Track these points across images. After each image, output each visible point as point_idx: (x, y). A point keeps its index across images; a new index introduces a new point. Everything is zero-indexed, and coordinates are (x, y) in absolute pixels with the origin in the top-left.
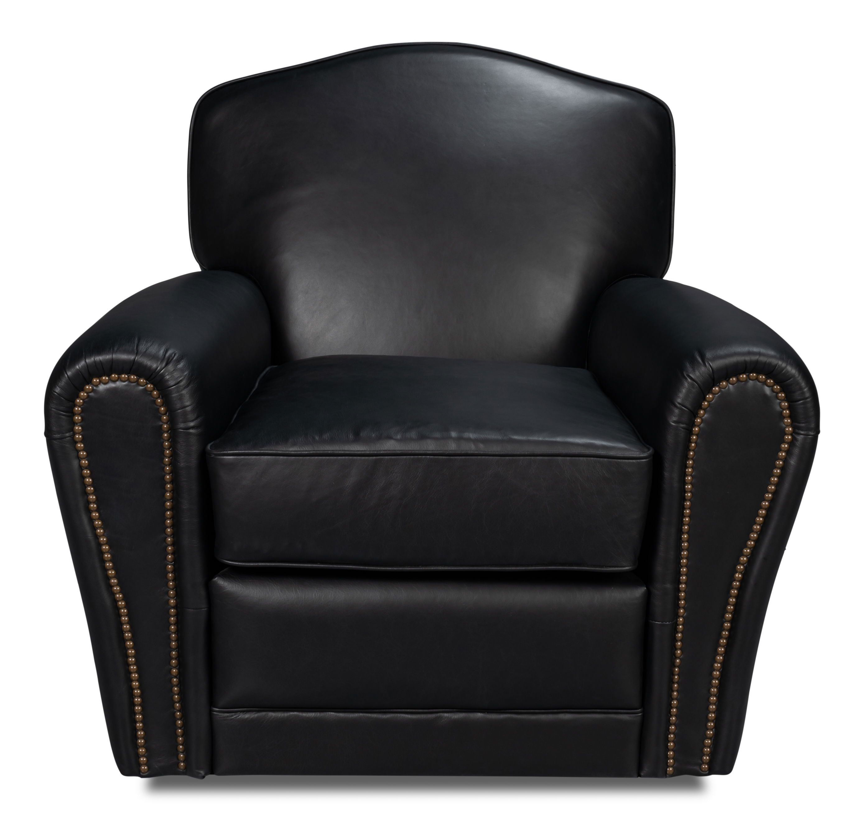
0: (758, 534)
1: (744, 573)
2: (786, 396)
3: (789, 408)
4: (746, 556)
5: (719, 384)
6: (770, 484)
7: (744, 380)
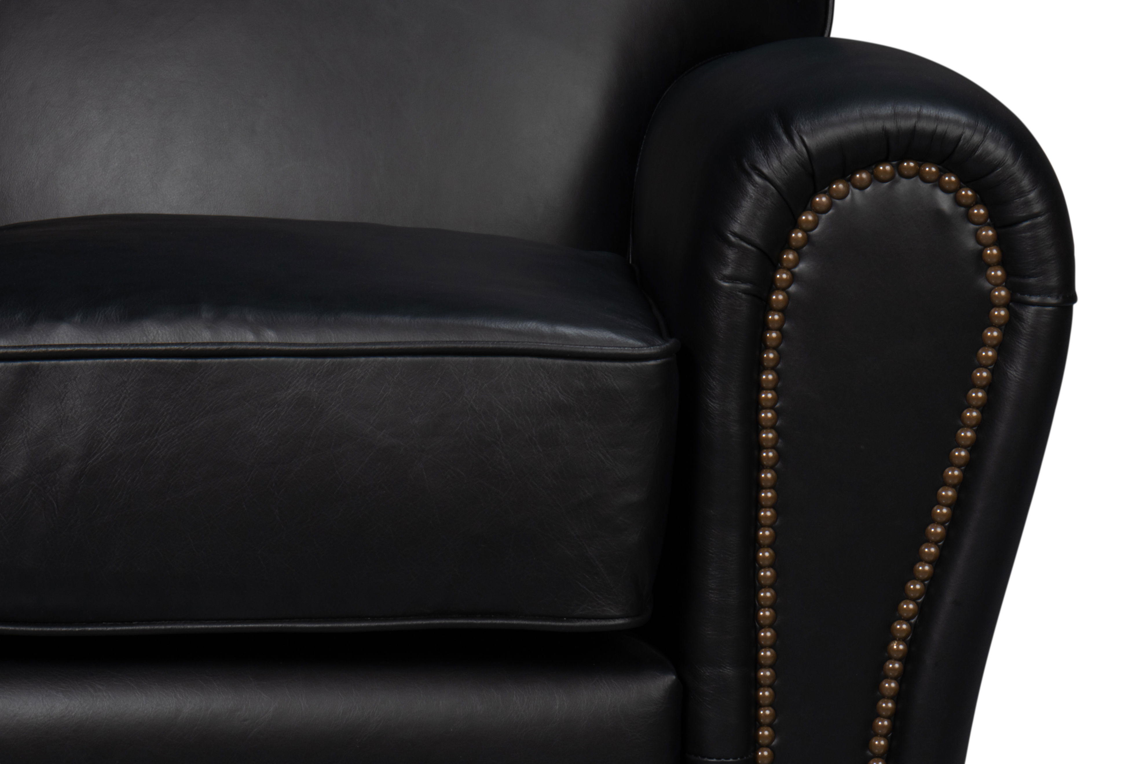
0: (939, 546)
1: (911, 639)
2: (990, 214)
3: (998, 242)
4: (914, 600)
5: (829, 189)
6: (962, 427)
7: (888, 177)
